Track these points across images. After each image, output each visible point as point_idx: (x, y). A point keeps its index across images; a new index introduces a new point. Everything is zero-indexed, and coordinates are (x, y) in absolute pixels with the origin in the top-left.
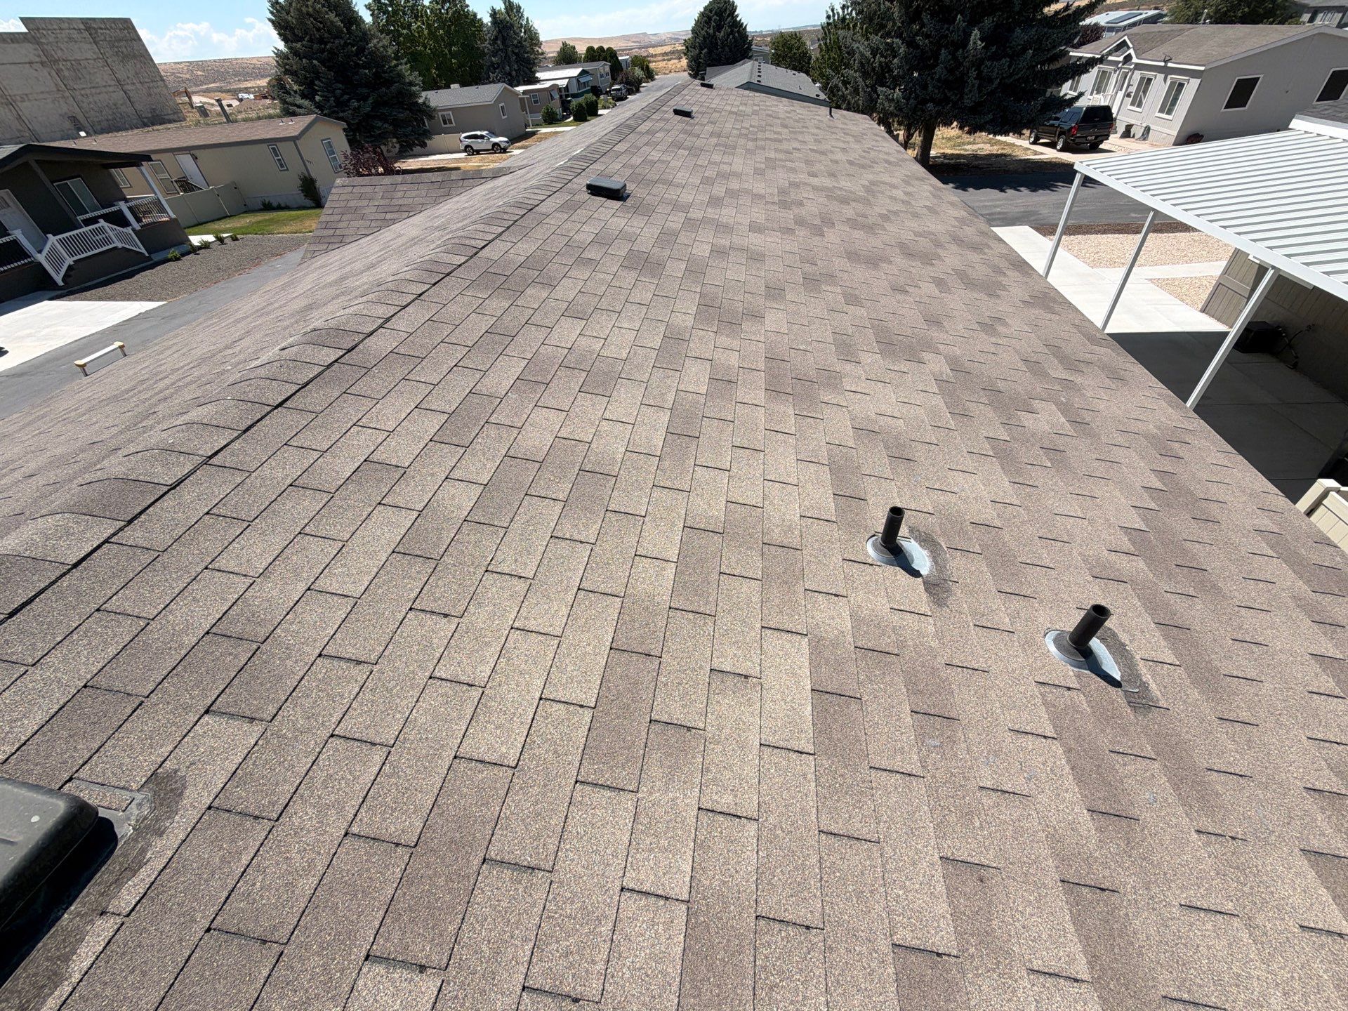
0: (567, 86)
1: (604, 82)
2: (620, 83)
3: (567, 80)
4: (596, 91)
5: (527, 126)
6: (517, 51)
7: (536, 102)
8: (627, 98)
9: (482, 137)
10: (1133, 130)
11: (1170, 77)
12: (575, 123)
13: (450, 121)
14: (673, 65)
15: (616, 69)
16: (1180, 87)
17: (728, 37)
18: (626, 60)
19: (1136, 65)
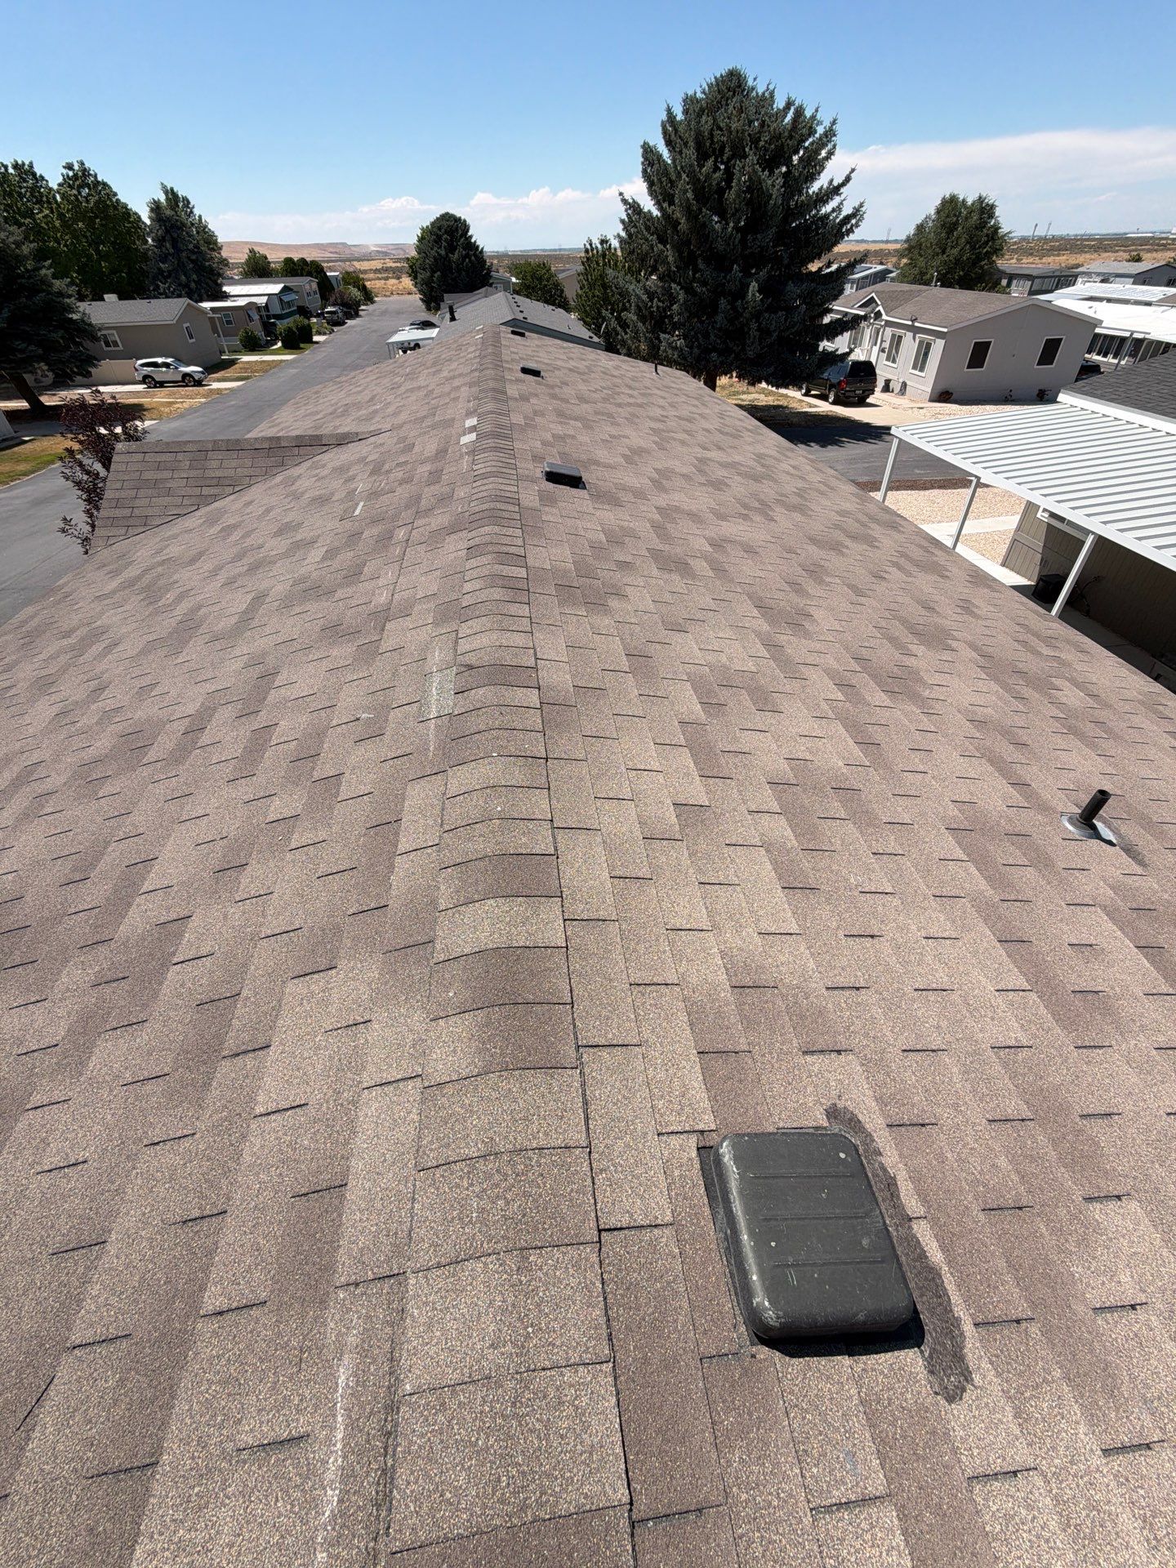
3: (266, 298)
4: (304, 311)
5: (222, 352)
7: (229, 322)
8: (344, 323)
9: (167, 365)
10: (891, 385)
11: (918, 335)
12: (287, 351)
13: (116, 344)
14: (393, 286)
15: (326, 287)
16: (928, 346)
17: (464, 260)
18: (336, 277)
19: (887, 321)
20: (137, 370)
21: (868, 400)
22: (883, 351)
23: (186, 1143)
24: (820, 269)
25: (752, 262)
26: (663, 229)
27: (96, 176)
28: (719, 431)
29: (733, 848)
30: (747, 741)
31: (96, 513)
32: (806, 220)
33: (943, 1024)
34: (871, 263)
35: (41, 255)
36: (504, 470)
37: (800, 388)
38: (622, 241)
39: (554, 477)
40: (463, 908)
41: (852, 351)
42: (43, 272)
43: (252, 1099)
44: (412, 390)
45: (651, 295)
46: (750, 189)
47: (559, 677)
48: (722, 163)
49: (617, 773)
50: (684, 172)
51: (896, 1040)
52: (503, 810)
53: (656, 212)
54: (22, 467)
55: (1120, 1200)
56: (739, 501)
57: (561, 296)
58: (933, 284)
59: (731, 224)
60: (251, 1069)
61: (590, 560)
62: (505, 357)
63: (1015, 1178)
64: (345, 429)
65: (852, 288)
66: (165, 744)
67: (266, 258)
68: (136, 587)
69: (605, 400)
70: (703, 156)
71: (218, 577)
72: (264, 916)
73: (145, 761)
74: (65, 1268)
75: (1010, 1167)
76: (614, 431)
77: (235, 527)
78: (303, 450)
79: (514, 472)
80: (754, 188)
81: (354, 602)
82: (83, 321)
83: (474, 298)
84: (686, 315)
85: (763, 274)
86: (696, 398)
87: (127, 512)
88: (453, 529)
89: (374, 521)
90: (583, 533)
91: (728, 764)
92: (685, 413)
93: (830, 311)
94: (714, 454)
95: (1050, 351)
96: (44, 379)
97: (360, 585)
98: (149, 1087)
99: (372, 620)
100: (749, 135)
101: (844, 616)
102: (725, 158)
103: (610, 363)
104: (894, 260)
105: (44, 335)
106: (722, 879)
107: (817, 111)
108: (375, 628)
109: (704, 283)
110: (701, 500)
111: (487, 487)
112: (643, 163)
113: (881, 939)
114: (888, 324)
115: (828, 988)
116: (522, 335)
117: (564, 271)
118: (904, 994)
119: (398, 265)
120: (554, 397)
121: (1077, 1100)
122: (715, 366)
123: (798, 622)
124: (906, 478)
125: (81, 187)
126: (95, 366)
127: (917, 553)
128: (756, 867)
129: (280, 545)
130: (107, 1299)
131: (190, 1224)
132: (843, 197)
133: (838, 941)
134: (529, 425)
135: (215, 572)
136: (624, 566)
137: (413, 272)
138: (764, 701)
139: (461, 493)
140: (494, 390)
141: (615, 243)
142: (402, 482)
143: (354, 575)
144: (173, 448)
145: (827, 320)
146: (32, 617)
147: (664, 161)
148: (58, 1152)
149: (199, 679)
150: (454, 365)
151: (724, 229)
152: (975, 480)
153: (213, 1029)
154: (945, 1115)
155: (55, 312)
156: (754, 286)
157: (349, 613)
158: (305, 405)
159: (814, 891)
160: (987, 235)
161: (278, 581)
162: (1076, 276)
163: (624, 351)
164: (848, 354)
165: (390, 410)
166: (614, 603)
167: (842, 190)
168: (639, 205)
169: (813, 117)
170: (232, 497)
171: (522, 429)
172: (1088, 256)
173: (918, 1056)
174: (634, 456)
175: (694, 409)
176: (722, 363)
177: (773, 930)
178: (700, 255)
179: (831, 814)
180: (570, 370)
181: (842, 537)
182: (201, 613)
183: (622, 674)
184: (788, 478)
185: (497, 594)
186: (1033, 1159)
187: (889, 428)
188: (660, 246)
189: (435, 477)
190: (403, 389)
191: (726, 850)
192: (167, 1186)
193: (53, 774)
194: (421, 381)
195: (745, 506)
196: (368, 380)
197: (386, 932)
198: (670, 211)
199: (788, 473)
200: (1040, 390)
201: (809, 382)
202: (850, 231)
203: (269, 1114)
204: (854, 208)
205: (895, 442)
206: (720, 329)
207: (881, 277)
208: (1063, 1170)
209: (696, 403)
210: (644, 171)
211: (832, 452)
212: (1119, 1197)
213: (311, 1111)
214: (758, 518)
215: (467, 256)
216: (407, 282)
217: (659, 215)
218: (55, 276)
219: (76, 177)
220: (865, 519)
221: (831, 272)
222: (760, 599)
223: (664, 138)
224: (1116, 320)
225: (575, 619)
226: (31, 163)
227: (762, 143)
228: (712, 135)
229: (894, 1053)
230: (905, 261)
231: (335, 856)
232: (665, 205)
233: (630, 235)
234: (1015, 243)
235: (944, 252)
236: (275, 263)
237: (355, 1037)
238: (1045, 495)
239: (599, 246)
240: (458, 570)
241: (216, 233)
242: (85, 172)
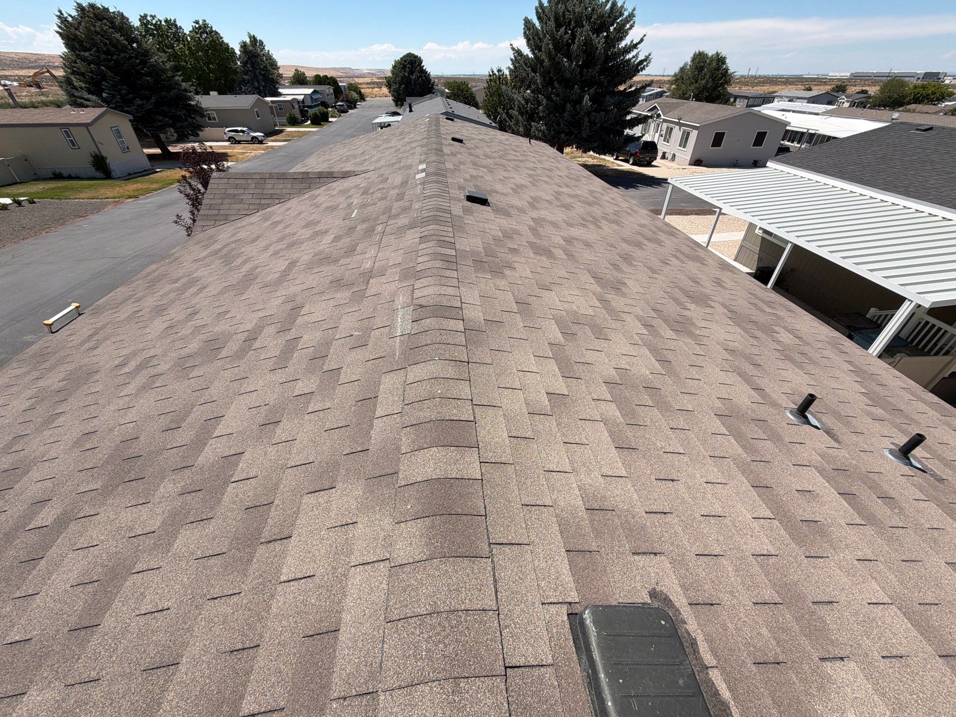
0: (303, 99)
1: (331, 100)
2: (342, 101)
3: (303, 96)
4: (325, 105)
5: (275, 125)
6: (263, 73)
7: (281, 109)
8: (347, 112)
9: (243, 132)
10: (666, 155)
11: (682, 128)
12: (313, 126)
13: (214, 119)
14: (377, 92)
15: (338, 91)
16: (688, 134)
17: (418, 79)
18: (344, 86)
19: (664, 119)
20: (225, 134)
21: (653, 164)
22: (662, 136)
23: (235, 599)
24: (625, 89)
25: (586, 84)
26: (535, 65)
27: (211, 28)
28: (567, 176)
29: (583, 421)
30: (590, 356)
31: (196, 213)
32: (617, 62)
33: (721, 538)
34: (654, 87)
35: (176, 69)
36: (442, 194)
37: (613, 156)
38: (511, 70)
39: (471, 199)
40: (417, 452)
41: (643, 135)
42: (177, 78)
43: (278, 571)
44: (387, 148)
45: (527, 101)
46: (585, 44)
47: (475, 313)
48: (570, 30)
49: (511, 373)
50: (548, 34)
51: (691, 547)
52: (442, 393)
53: (531, 55)
54: (154, 186)
55: (843, 660)
56: (580, 216)
57: (474, 100)
58: (691, 99)
59: (574, 63)
60: (279, 551)
61: (493, 247)
62: (442, 132)
63: (774, 643)
64: (348, 169)
65: (643, 100)
66: (232, 347)
67: (304, 74)
68: (219, 255)
69: (500, 157)
70: (558, 26)
71: (268, 251)
72: (290, 454)
73: (219, 357)
74: (151, 680)
75: (769, 635)
76: (506, 174)
77: (279, 222)
78: (322, 180)
79: (448, 195)
80: (588, 43)
81: (350, 267)
82: (197, 105)
83: (424, 100)
84: (547, 112)
85: (592, 90)
86: (553, 158)
87: (216, 212)
88: (411, 226)
89: (363, 221)
90: (488, 231)
91: (579, 370)
92: (547, 166)
93: (631, 113)
94: (564, 190)
95: (760, 139)
96: (171, 137)
97: (355, 257)
98: (212, 561)
99: (361, 277)
100: (586, 15)
101: (645, 285)
102: (571, 27)
103: (503, 137)
104: (667, 86)
105: (173, 112)
106: (577, 441)
107: (624, 3)
108: (363, 282)
109: (558, 95)
110: (558, 215)
111: (432, 203)
112: (524, 28)
113: (678, 482)
114: (665, 121)
115: (646, 512)
116: (452, 120)
117: (476, 86)
118: (695, 518)
119: (380, 80)
120: (471, 154)
121: (809, 591)
122: (563, 141)
123: (618, 287)
124: (676, 208)
125: (202, 33)
126: (202, 131)
127: (686, 250)
128: (599, 434)
129: (307, 233)
130: (177, 703)
131: (235, 653)
132: (639, 50)
133: (651, 482)
134: (456, 169)
135: (266, 248)
136: (513, 251)
137: (389, 84)
138: (600, 333)
139: (416, 206)
140: (436, 149)
141: (507, 72)
142: (381, 199)
143: (351, 251)
144: (245, 176)
145: (628, 117)
146: (154, 271)
147: (536, 27)
148: (151, 602)
149: (254, 309)
150: (412, 135)
151: (570, 65)
152: (718, 210)
153: (255, 525)
154: (725, 598)
155: (182, 100)
156: (587, 97)
157: (347, 273)
158: (323, 155)
159: (635, 450)
160: (722, 74)
161: (305, 254)
162: (774, 98)
163: (510, 131)
164: (641, 137)
165: (374, 159)
166: (507, 272)
167: (638, 46)
168: (521, 52)
169: (622, 7)
170: (278, 205)
171: (453, 171)
172: (780, 87)
173: (706, 559)
174: (518, 189)
175: (552, 164)
176: (567, 140)
177: (610, 474)
178: (556, 80)
179: (643, 403)
180: (480, 140)
181: (641, 239)
182: (257, 271)
183: (513, 314)
184: (609, 204)
185: (438, 264)
186: (784, 630)
187: (666, 180)
188: (532, 74)
189: (400, 197)
190: (381, 148)
191: (579, 422)
192: (221, 627)
193: (162, 363)
194: (393, 144)
195: (584, 219)
196: (361, 142)
197: (368, 466)
198: (539, 55)
199: (608, 202)
200: (754, 161)
201: (618, 152)
202: (643, 69)
203: (289, 581)
204: (645, 56)
205: (670, 187)
206: (566, 121)
207: (660, 95)
208: (804, 638)
209: (553, 161)
210: (525, 33)
211: (632, 192)
212: (842, 659)
213: (317, 580)
214: (592, 227)
215: (421, 76)
216: (385, 90)
217: (533, 57)
218: (183, 81)
219: (200, 27)
220: (655, 229)
221: (632, 91)
222: (595, 273)
223: (537, 15)
224: (798, 122)
225: (484, 280)
226: (175, 19)
227: (593, 20)
228: (564, 13)
229: (690, 556)
230: (674, 86)
231: (334, 419)
232: (536, 51)
233: (515, 68)
234: (738, 79)
235: (696, 82)
236: (309, 77)
237: (346, 533)
238: (761, 220)
239: (497, 74)
240: (414, 249)
241: (277, 60)
242: (205, 25)
